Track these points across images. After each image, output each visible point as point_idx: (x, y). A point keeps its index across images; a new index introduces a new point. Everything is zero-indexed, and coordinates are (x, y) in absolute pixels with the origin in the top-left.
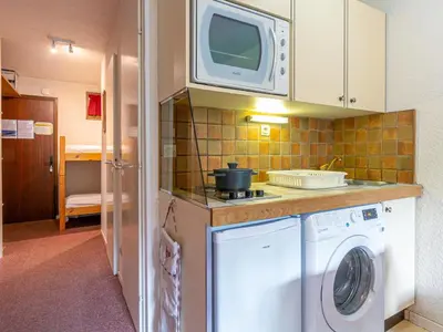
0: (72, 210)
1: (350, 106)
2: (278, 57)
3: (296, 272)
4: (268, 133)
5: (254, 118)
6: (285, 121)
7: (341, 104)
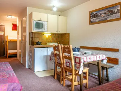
0: (10, 53)
1: (59, 33)
2: (45, 27)
3: (46, 54)
4: (48, 36)
5: (44, 34)
6: (51, 34)
7: (57, 33)
